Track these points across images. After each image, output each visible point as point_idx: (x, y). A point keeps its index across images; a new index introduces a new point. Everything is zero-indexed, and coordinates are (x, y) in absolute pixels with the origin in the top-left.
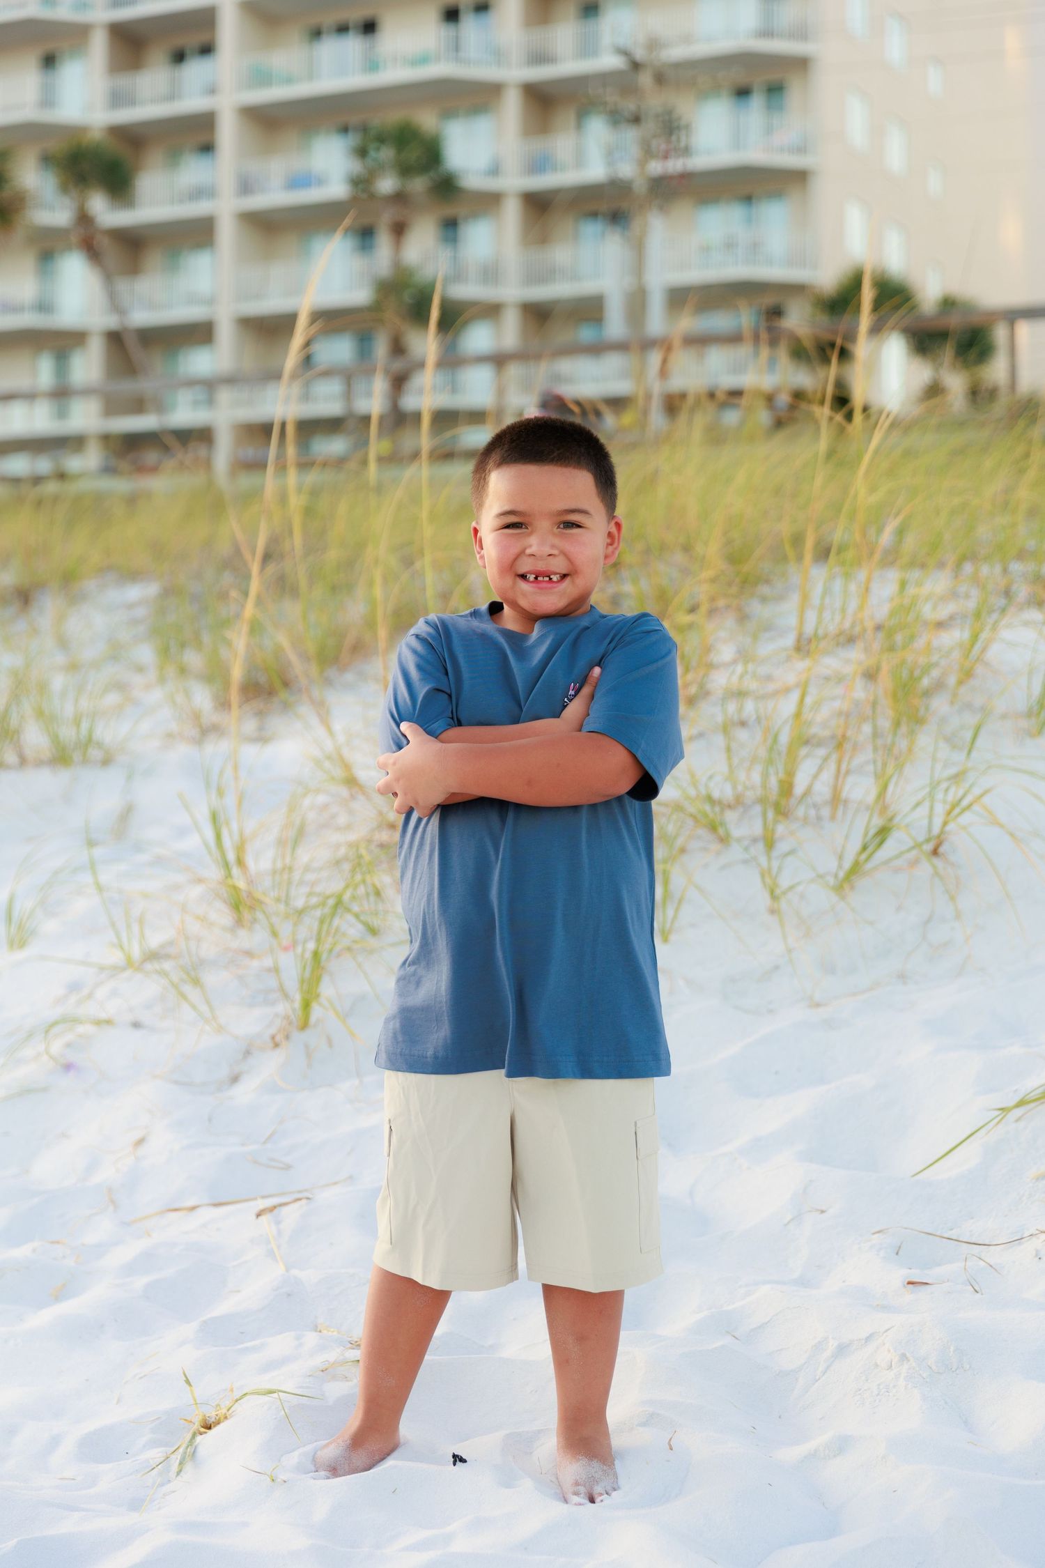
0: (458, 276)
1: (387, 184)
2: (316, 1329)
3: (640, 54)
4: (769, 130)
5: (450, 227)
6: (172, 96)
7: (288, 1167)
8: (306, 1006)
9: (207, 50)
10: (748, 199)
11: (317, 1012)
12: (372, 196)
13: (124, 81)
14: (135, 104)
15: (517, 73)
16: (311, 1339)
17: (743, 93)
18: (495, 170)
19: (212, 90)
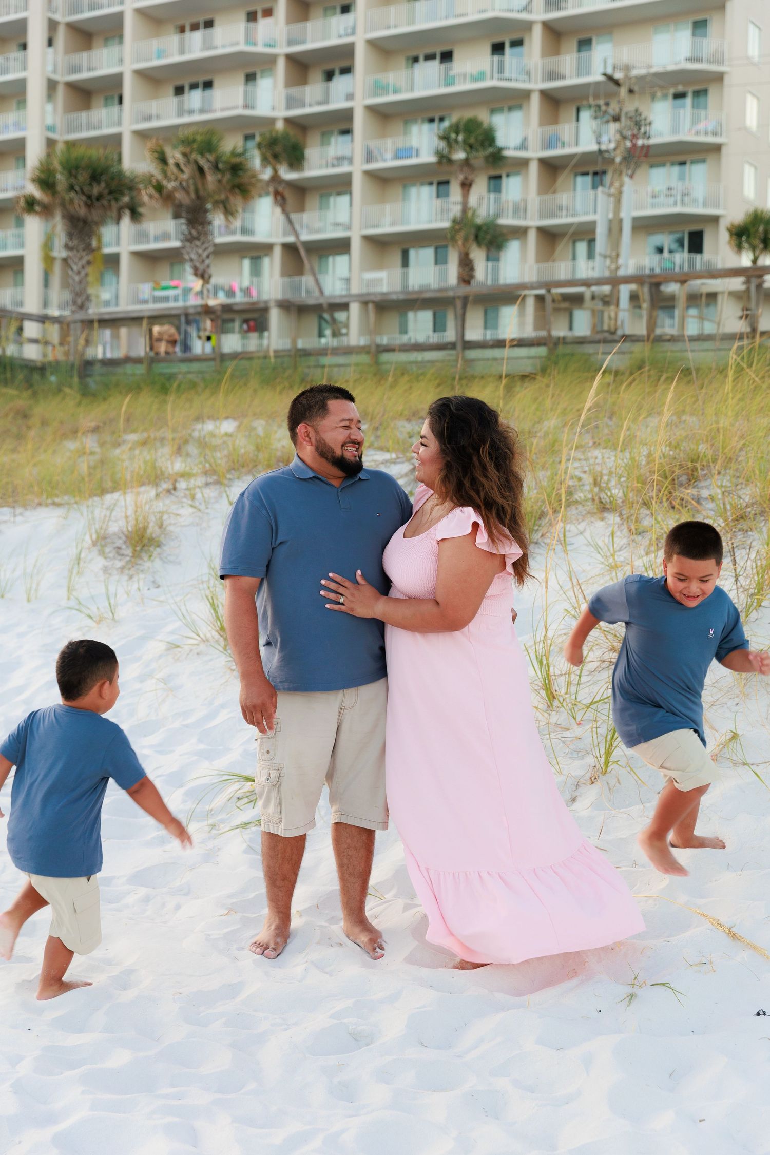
0: (501, 212)
1: (460, 155)
3: (618, 75)
4: (695, 121)
5: (496, 179)
6: (326, 102)
9: (347, 70)
10: (683, 163)
12: (450, 161)
13: (296, 91)
14: (305, 106)
15: (538, 84)
17: (679, 96)
18: (523, 146)
19: (350, 97)
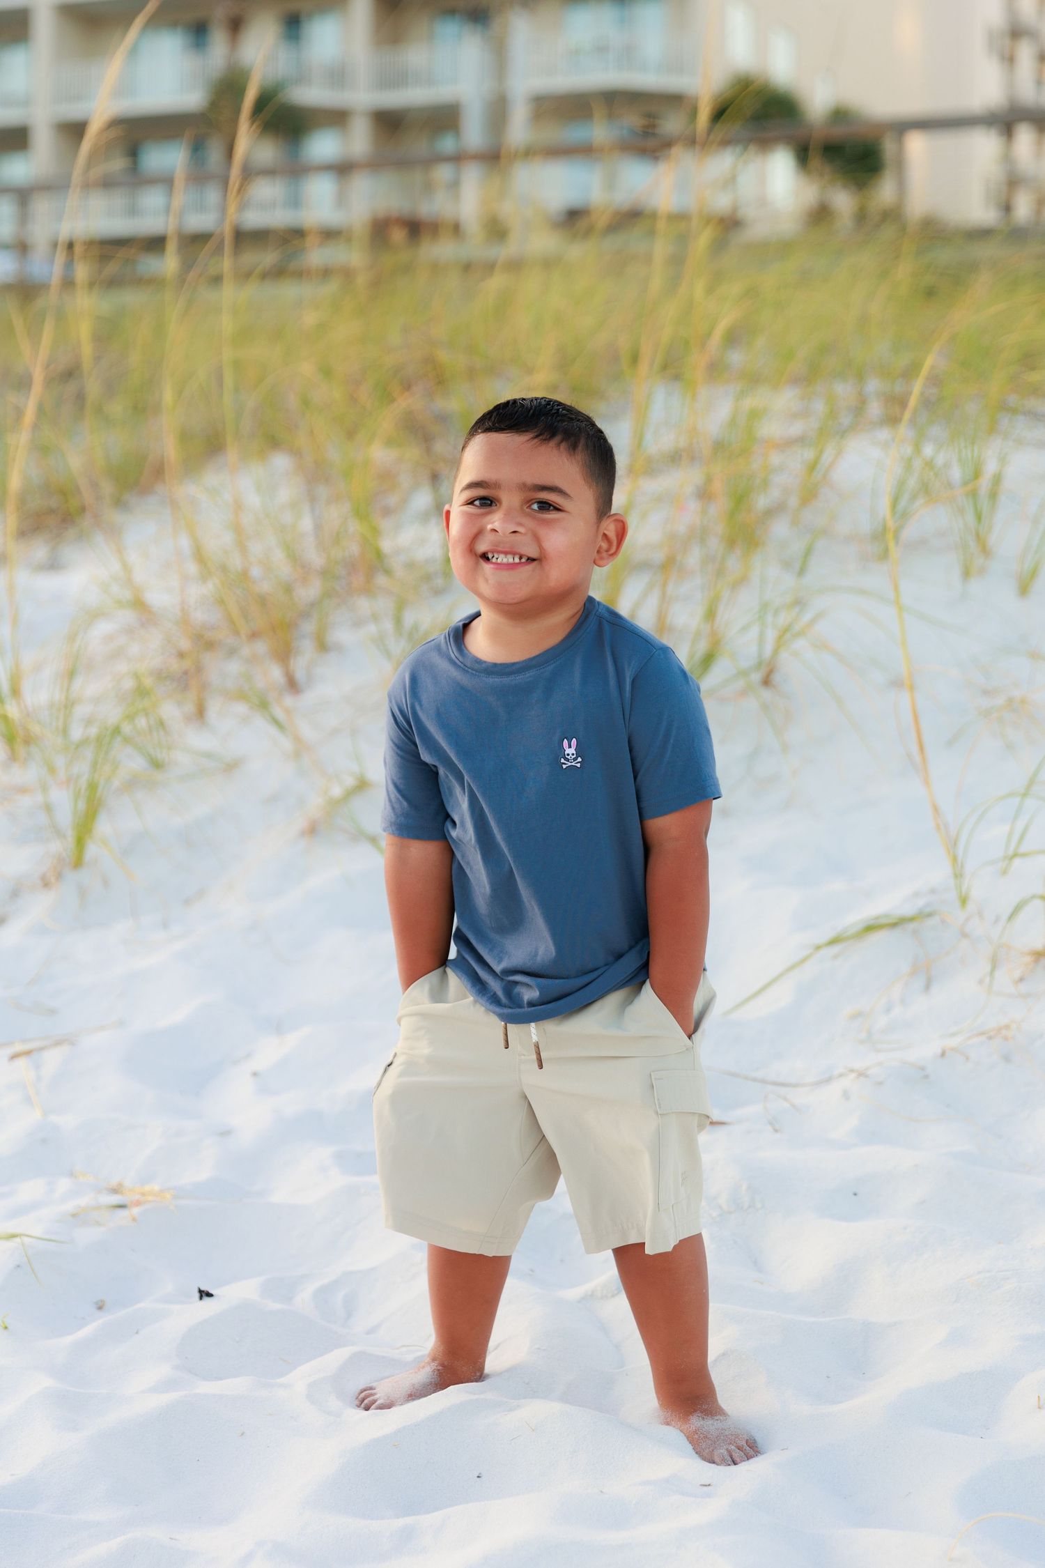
0: (302, 78)
2: (72, 1174)
5: (293, 23)
7: (52, 1012)
8: (80, 843)
11: (92, 850)
16: (64, 1184)
